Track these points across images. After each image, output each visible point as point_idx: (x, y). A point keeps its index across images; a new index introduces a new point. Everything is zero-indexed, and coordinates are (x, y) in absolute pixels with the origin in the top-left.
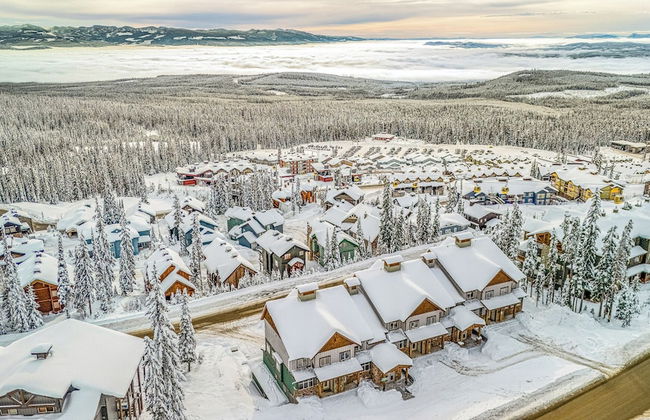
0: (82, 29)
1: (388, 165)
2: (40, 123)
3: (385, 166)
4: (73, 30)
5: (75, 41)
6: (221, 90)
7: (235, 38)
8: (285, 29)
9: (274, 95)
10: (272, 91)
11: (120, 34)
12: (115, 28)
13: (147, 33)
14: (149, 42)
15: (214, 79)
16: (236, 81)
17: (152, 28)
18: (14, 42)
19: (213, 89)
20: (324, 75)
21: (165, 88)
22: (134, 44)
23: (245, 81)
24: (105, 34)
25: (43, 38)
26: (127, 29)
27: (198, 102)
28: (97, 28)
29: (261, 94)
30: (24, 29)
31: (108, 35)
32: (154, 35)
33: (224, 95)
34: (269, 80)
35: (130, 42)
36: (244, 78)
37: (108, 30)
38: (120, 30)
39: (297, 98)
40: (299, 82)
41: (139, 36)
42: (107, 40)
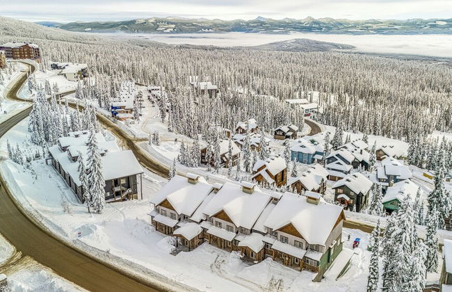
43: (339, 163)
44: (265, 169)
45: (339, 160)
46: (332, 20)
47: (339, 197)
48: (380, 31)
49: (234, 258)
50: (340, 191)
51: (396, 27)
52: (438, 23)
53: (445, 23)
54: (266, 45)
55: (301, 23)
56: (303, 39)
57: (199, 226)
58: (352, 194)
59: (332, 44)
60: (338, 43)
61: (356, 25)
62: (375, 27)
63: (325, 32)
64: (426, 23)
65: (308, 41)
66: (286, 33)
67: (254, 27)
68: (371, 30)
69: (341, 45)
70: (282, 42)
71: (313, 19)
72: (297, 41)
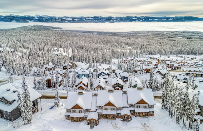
0: (123, 17)
1: (200, 65)
2: (101, 43)
3: (199, 65)
4: (121, 18)
5: (121, 21)
6: (159, 36)
7: (169, 19)
8: (188, 16)
9: (177, 38)
10: (177, 37)
11: (133, 18)
12: (132, 17)
13: (141, 18)
14: (141, 21)
15: (158, 32)
16: (165, 33)
17: (143, 17)
18: (106, 21)
19: (157, 35)
20: (199, 32)
21: (142, 35)
22: (137, 22)
23: (168, 33)
24: (129, 18)
25: (113, 20)
26: (136, 17)
27: (150, 39)
28: (127, 17)
29: (173, 38)
30: (109, 17)
31: (130, 19)
32: (143, 19)
33: (160, 37)
34: (177, 33)
35: (136, 21)
36: (168, 32)
37: (130, 17)
38: (134, 17)
39: (186, 39)
40: (188, 34)
41: (138, 19)
42: (130, 20)
43: (103, 75)
44: (82, 83)
45: (103, 74)
46: (48, 16)
47: (116, 88)
48: (69, 21)
49: (119, 121)
50: (116, 86)
51: (75, 20)
52: (90, 18)
53: (92, 18)
54: (18, 28)
55: (34, 18)
56: (37, 25)
57: (96, 112)
58: (120, 86)
59: (51, 27)
60: (53, 26)
61: (59, 18)
62: (67, 19)
63: (46, 22)
64: (86, 18)
65: (40, 26)
66: (27, 22)
67: (9, 19)
68: (66, 21)
69: (55, 27)
70: (27, 26)
71: (39, 16)
72: (34, 26)
